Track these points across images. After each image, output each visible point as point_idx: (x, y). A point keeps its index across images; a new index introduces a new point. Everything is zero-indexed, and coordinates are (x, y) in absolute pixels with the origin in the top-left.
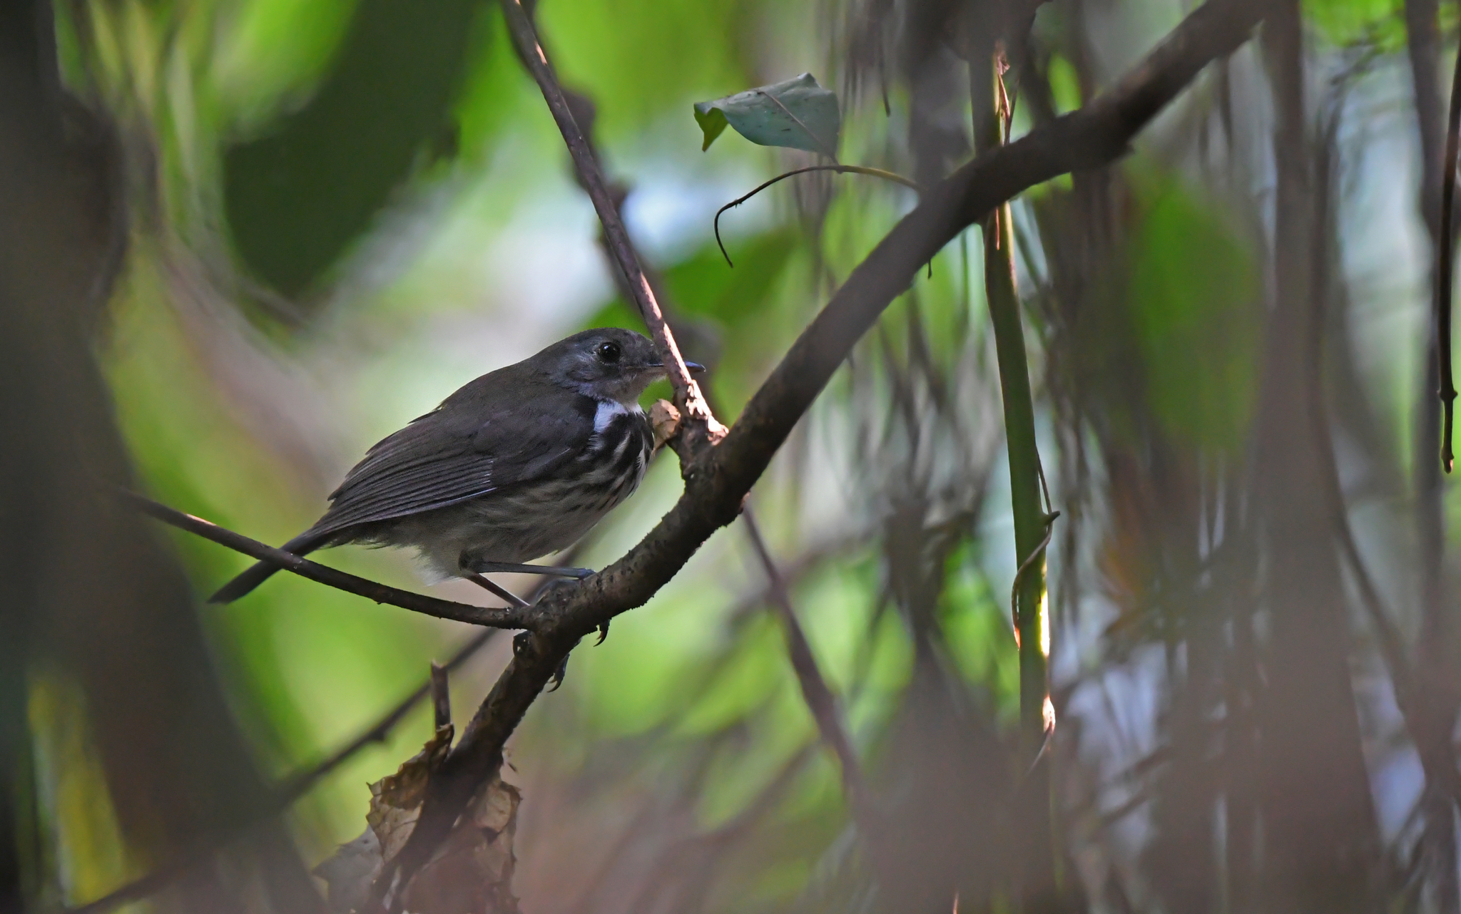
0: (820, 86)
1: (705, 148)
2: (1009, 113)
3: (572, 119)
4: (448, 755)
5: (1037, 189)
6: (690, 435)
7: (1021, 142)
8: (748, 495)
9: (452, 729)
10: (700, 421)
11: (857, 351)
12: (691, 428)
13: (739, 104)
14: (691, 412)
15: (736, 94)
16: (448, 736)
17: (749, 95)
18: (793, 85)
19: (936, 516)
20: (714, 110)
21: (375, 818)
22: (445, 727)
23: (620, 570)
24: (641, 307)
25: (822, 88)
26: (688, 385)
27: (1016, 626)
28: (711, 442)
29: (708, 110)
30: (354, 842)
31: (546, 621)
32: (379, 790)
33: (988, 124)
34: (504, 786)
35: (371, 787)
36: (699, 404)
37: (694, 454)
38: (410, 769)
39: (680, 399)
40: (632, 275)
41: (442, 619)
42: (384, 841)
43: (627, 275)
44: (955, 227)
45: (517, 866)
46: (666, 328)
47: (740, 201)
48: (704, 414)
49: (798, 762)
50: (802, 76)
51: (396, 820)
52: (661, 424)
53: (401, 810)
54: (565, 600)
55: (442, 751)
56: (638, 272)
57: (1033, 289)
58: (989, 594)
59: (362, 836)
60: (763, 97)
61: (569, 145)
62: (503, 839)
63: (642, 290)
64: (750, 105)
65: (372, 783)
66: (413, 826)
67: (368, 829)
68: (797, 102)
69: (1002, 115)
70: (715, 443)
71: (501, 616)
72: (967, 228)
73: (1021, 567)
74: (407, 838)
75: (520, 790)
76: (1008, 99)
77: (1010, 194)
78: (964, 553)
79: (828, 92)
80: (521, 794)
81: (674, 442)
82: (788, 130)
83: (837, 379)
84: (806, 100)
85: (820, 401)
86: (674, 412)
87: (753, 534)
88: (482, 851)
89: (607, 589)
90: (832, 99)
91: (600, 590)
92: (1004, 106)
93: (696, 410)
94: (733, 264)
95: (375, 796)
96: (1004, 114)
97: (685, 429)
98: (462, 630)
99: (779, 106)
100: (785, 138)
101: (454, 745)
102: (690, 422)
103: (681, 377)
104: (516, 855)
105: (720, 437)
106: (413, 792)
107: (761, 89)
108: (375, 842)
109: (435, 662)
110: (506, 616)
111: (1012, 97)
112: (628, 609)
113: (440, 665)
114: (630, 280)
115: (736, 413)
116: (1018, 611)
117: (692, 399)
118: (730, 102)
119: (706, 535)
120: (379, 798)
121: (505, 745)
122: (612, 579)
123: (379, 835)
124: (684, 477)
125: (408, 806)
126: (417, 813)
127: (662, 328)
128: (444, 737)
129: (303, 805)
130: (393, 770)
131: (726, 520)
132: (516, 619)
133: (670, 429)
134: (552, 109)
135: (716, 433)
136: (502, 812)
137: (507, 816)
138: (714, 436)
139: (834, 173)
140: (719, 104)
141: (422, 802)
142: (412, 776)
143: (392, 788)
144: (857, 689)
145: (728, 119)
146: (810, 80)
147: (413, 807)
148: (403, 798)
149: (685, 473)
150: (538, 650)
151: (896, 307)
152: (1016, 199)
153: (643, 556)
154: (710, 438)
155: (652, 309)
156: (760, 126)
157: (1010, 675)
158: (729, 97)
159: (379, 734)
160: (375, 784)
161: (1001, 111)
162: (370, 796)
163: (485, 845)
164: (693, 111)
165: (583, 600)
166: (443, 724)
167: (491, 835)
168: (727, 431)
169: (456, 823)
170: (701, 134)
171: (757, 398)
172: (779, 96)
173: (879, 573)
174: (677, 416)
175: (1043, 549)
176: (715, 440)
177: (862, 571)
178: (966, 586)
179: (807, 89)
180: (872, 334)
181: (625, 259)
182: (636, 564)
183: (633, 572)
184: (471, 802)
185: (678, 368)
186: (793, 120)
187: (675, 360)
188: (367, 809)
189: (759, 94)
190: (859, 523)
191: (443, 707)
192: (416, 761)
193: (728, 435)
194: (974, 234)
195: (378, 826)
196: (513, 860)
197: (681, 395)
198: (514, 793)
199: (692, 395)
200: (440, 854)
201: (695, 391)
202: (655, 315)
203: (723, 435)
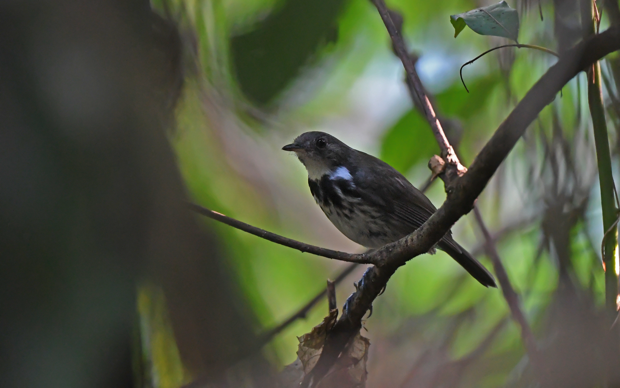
0: (510, 7)
1: (455, 37)
2: (599, 19)
3: (392, 22)
4: (336, 324)
5: (613, 55)
6: (449, 171)
7: (605, 33)
8: (476, 200)
9: (337, 311)
10: (453, 165)
11: (528, 132)
12: (449, 168)
13: (471, 16)
14: (450, 161)
15: (470, 11)
16: (335, 314)
17: (476, 11)
18: (497, 6)
19: (566, 209)
20: (460, 19)
21: (301, 353)
22: (334, 310)
23: (416, 236)
24: (425, 112)
25: (511, 8)
26: (447, 148)
27: (604, 261)
28: (459, 175)
29: (457, 18)
30: (292, 365)
31: (382, 259)
32: (303, 340)
33: (589, 24)
34: (362, 338)
35: (298, 338)
36: (453, 157)
37: (451, 181)
38: (318, 331)
39: (444, 154)
40: (421, 96)
41: (333, 259)
42: (305, 364)
43: (418, 96)
44: (575, 73)
45: (369, 376)
46: (438, 122)
47: (472, 61)
48: (456, 162)
49: (500, 325)
50: (501, 3)
51: (311, 354)
52: (435, 167)
53: (313, 349)
54: (390, 250)
55: (333, 322)
56: (424, 95)
57: (611, 102)
58: (590, 245)
59: (295, 362)
60: (483, 12)
61: (391, 35)
62: (361, 363)
63: (426, 103)
64: (477, 16)
65: (299, 337)
66: (319, 357)
67: (298, 359)
68: (499, 15)
69: (595, 20)
70: (461, 175)
71: (360, 258)
72: (579, 73)
73: (606, 233)
74: (316, 363)
75: (369, 340)
76: (598, 12)
77: (600, 57)
78: (579, 227)
79: (513, 9)
80: (370, 342)
81: (442, 175)
82: (495, 28)
83: (519, 145)
84: (503, 13)
85: (511, 155)
86: (441, 161)
87: (478, 219)
88: (352, 369)
89: (410, 244)
90: (515, 14)
91: (407, 246)
92: (596, 16)
93: (452, 160)
94: (469, 92)
95: (301, 343)
96: (596, 20)
97: (447, 169)
98: (342, 264)
99: (490, 16)
100: (494, 31)
101: (338, 319)
102: (449, 166)
103: (445, 144)
104: (368, 371)
105: (463, 173)
106: (318, 341)
107: (482, 8)
108: (301, 365)
109: (329, 280)
110: (362, 258)
111: (600, 12)
112: (420, 254)
113: (331, 281)
114: (420, 99)
115: (471, 161)
116: (604, 254)
117: (450, 155)
118: (467, 15)
119: (457, 219)
120: (303, 343)
121: (362, 319)
122: (412, 240)
123: (303, 361)
124: (447, 192)
125: (317, 347)
126: (320, 351)
127: (436, 121)
128: (333, 315)
129: (267, 348)
130: (309, 331)
131: (466, 212)
132: (367, 259)
133: (440, 169)
134: (383, 18)
135: (461, 171)
136: (361, 350)
137: (363, 352)
138: (460, 172)
139: (517, 48)
140: (462, 16)
141: (323, 346)
142: (319, 333)
143: (309, 339)
144: (528, 292)
145: (466, 22)
146: (505, 4)
147: (320, 348)
148: (314, 344)
149: (447, 189)
150: (378, 274)
151: (546, 111)
152: (602, 59)
153: (427, 229)
154: (458, 173)
155: (430, 112)
156: (481, 26)
157: (601, 284)
158: (467, 12)
159: (302, 314)
160: (301, 337)
161: (595, 18)
162: (299, 343)
163: (353, 365)
164: (450, 19)
165: (399, 250)
166: (333, 309)
167: (356, 361)
168: (467, 170)
169: (339, 356)
170: (453, 30)
171: (481, 154)
172: (490, 12)
173: (539, 236)
174: (443, 163)
175: (616, 224)
176: (461, 174)
177: (530, 235)
178: (580, 242)
179: (503, 8)
180: (535, 124)
181: (418, 89)
182: (424, 233)
183: (422, 236)
184: (346, 346)
185: (443, 140)
186: (497, 23)
187: (442, 136)
188: (297, 349)
189: (481, 11)
190: (529, 213)
191: (333, 301)
192: (320, 326)
193: (467, 172)
194: (583, 76)
195: (302, 357)
196: (366, 373)
197: (444, 153)
198: (366, 341)
199: (450, 153)
200: (331, 371)
201: (451, 151)
202: (432, 116)
203: (465, 172)
